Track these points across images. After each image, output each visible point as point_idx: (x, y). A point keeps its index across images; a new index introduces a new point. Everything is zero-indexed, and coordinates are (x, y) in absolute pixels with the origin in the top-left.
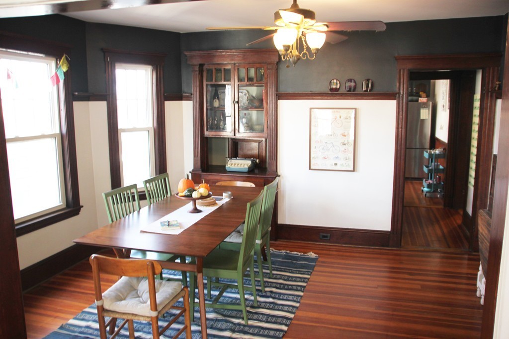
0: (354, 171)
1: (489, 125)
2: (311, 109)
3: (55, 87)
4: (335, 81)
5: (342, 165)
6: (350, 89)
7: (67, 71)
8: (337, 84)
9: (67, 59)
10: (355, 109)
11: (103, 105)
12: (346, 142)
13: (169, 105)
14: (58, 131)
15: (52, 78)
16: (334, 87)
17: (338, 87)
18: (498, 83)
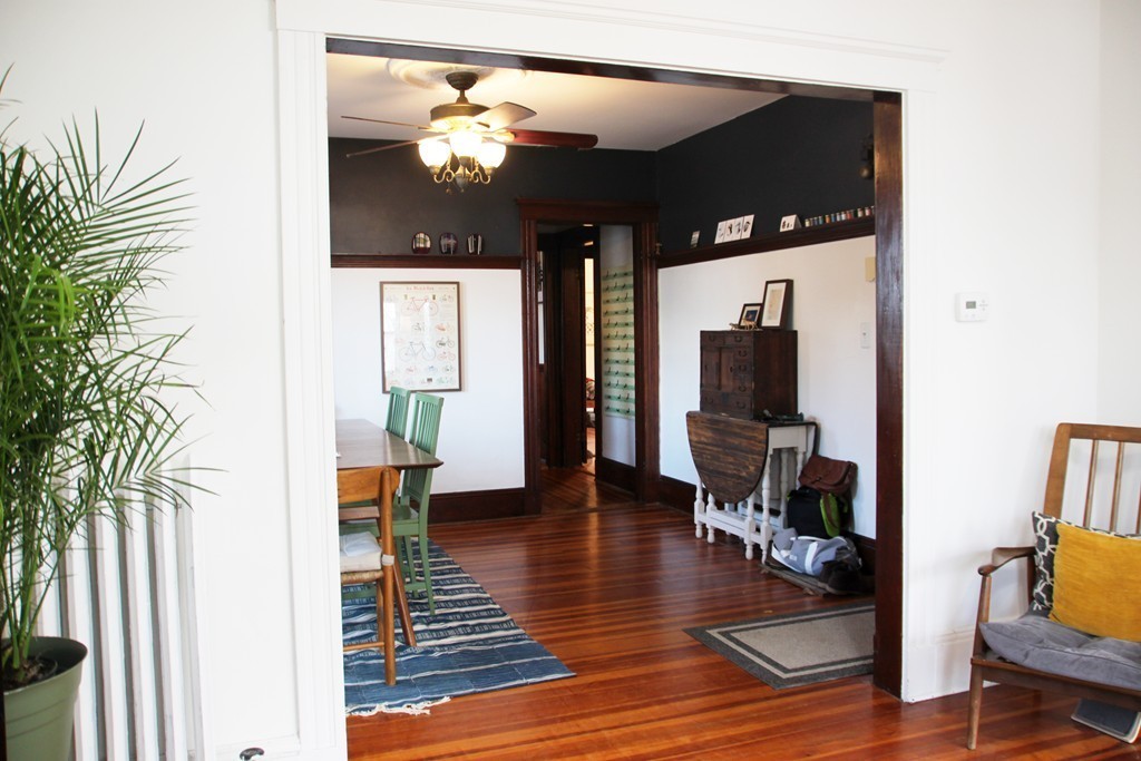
0: (460, 390)
1: (652, 308)
2: (382, 284)
4: (422, 235)
5: (440, 381)
6: (449, 249)
8: (425, 241)
10: (457, 283)
12: (444, 341)
16: (422, 246)
17: (428, 245)
18: (658, 245)
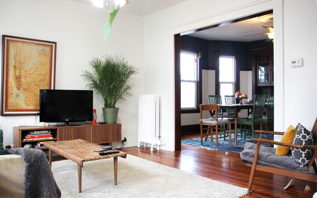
3: (196, 63)
7: (200, 58)
9: (201, 53)
11: (214, 71)
13: (242, 73)
14: (196, 80)
15: (195, 60)
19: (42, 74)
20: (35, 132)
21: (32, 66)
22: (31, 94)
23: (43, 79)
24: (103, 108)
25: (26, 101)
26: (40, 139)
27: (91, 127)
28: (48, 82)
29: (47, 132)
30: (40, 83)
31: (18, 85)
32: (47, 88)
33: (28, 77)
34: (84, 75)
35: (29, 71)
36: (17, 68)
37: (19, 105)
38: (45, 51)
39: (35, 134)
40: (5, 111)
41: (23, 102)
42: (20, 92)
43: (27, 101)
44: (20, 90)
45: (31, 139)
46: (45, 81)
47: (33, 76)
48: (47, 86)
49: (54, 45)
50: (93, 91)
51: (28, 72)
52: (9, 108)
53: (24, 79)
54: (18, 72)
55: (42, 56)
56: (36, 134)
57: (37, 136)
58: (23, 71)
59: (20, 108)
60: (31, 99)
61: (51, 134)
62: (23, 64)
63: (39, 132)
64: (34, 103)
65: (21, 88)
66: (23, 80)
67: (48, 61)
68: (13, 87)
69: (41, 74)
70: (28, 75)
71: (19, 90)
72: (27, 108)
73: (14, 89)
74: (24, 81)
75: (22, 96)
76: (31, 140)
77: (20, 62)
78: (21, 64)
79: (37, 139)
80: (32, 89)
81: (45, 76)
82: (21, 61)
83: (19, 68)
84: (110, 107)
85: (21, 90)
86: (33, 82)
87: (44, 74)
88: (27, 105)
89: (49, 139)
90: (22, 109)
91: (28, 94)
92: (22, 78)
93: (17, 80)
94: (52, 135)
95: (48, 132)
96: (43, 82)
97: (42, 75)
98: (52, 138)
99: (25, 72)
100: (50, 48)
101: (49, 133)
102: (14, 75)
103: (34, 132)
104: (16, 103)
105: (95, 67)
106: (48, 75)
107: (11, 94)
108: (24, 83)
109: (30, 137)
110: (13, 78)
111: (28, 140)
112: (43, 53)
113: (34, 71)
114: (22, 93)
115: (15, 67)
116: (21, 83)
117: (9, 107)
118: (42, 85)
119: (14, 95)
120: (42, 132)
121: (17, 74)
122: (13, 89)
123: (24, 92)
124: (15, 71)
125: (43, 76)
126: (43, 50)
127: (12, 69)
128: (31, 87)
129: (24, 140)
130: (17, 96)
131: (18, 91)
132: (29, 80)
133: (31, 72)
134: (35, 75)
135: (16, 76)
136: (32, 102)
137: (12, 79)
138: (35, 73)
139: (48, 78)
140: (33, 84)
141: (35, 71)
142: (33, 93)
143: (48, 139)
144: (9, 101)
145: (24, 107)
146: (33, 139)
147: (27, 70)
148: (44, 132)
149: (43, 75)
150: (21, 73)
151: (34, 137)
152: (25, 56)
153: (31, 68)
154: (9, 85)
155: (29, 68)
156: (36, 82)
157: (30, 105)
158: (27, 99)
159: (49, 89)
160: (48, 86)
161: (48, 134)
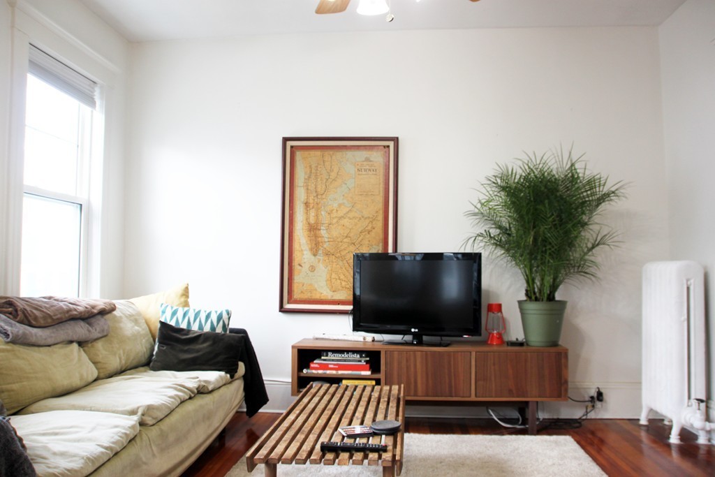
19: (366, 216)
20: (330, 354)
21: (343, 199)
22: (341, 263)
23: (369, 228)
24: (520, 302)
25: (330, 280)
26: (340, 372)
27: (474, 354)
28: (381, 236)
29: (358, 356)
30: (361, 238)
31: (313, 245)
32: (377, 249)
33: (335, 226)
34: (475, 214)
35: (337, 211)
36: (311, 207)
37: (316, 290)
38: (371, 161)
39: (329, 360)
40: (288, 303)
41: (325, 283)
42: (317, 261)
43: (333, 281)
44: (317, 257)
45: (320, 372)
46: (373, 234)
47: (345, 222)
48: (378, 246)
49: (391, 144)
50: (480, 254)
51: (334, 215)
52: (296, 296)
53: (325, 231)
54: (313, 214)
55: (364, 173)
56: (333, 360)
57: (334, 365)
58: (323, 213)
59: (317, 296)
60: (342, 277)
61: (367, 362)
62: (324, 196)
63: (340, 355)
64: (348, 286)
65: (320, 252)
66: (323, 232)
67: (380, 184)
68: (303, 249)
69: (363, 217)
70: (335, 221)
71: (315, 255)
72: (332, 296)
73: (305, 252)
74: (326, 235)
75: (323, 271)
76: (320, 374)
77: (316, 192)
78: (319, 197)
79: (334, 372)
80: (343, 253)
81: (373, 219)
82: (319, 190)
83: (315, 207)
84: (539, 301)
85: (321, 257)
86: (346, 237)
87: (371, 216)
88: (334, 289)
89: (361, 375)
90: (322, 298)
91: (334, 266)
92: (322, 228)
93: (312, 233)
94: (368, 365)
95: (361, 357)
96: (368, 236)
97: (366, 218)
98: (368, 373)
99: (327, 214)
100: (382, 153)
101: (363, 360)
102: (305, 222)
103: (327, 355)
104: (311, 285)
105: (503, 189)
106: (381, 217)
107: (300, 265)
108: (326, 240)
109: (317, 366)
110: (303, 229)
111: (314, 371)
112: (368, 167)
113: (348, 210)
114: (321, 262)
115: (307, 204)
116: (319, 239)
117: (295, 293)
118: (366, 242)
119: (306, 267)
120: (345, 356)
121: (312, 221)
122: (303, 254)
123: (327, 261)
124: (307, 213)
125: (367, 221)
126: (367, 160)
127: (302, 210)
128: (343, 248)
129: (305, 371)
130: (312, 269)
131: (313, 257)
132: (335, 232)
133: (341, 213)
134: (351, 219)
135: (309, 224)
136: (344, 283)
137: (301, 231)
138: (351, 215)
139: (379, 225)
140: (345, 240)
141: (350, 210)
142: (345, 262)
143: (358, 375)
144: (295, 281)
145: (327, 293)
146: (325, 371)
147: (332, 210)
148: (351, 356)
149: (369, 217)
150: (320, 217)
151: (325, 367)
152: (327, 177)
153: (340, 205)
154: (296, 246)
155: (336, 205)
156: (351, 235)
157: (339, 290)
158: (333, 277)
159: (383, 252)
160: (381, 244)
161: (360, 361)
